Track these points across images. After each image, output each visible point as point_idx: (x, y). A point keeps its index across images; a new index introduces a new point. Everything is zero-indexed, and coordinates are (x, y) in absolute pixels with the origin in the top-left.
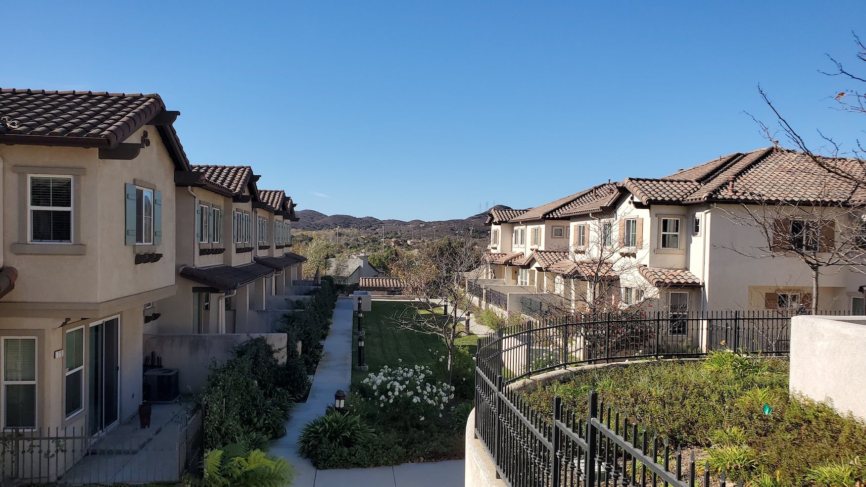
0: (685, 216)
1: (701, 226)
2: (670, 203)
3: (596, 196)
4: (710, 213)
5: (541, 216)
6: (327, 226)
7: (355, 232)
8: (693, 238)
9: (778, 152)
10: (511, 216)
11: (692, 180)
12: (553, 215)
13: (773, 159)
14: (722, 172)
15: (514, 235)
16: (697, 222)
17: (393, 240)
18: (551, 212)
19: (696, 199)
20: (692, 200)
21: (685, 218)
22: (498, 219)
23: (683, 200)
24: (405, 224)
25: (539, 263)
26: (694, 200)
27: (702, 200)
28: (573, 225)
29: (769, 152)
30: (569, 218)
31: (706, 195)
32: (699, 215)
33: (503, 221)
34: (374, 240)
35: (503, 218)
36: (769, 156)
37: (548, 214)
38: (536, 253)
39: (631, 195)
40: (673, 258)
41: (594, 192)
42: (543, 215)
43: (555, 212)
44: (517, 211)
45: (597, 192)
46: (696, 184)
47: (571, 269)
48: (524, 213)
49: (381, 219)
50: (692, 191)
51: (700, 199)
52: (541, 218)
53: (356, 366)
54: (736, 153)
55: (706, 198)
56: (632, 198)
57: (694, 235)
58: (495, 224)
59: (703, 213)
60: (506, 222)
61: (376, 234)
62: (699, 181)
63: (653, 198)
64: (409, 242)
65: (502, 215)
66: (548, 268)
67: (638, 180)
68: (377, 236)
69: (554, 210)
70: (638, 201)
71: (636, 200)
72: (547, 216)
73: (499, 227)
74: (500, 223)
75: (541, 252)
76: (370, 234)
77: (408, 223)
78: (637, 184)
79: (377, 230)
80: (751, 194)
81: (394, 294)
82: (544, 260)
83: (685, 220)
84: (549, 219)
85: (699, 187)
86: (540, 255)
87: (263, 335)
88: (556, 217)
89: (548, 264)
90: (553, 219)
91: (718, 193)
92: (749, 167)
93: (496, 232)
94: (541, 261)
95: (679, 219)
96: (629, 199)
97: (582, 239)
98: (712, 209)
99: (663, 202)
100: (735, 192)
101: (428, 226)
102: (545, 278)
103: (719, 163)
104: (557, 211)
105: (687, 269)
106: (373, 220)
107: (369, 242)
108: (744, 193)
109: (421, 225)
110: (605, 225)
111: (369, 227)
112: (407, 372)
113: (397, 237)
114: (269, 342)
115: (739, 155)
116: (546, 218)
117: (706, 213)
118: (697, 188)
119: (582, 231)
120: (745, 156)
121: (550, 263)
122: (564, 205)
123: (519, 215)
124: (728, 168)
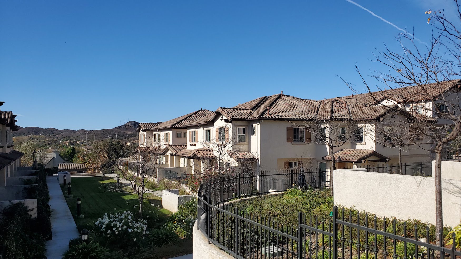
0: (247, 126)
1: (256, 131)
2: (241, 120)
3: (196, 116)
4: (260, 125)
5: (170, 126)
6: (23, 134)
7: (42, 137)
8: (252, 136)
9: (283, 96)
10: (151, 126)
11: (249, 109)
12: (176, 126)
13: (282, 99)
14: (261, 105)
15: (153, 137)
16: (254, 129)
17: (68, 141)
18: (175, 124)
19: (253, 118)
20: (251, 118)
21: (248, 127)
22: (144, 128)
23: (247, 118)
24: (75, 132)
25: (171, 152)
26: (252, 119)
27: (256, 118)
28: (188, 131)
29: (279, 96)
30: (186, 128)
31: (258, 116)
32: (254, 125)
33: (147, 129)
34: (55, 142)
35: (147, 128)
36: (280, 98)
37: (174, 125)
38: (169, 146)
39: (222, 116)
40: (243, 146)
41: (195, 114)
42: (171, 126)
43: (177, 124)
44: (154, 124)
45: (196, 114)
46: (251, 111)
47: (192, 154)
48: (158, 125)
49: (60, 129)
50: (250, 114)
51: (255, 118)
52: (170, 127)
53: (76, 216)
54: (264, 96)
55: (258, 118)
56: (222, 117)
57: (252, 135)
58: (142, 131)
59: (256, 125)
60: (149, 130)
61: (56, 138)
62: (252, 109)
63: (233, 117)
64: (78, 142)
65: (146, 126)
66: (176, 154)
67: (225, 108)
68: (57, 139)
69: (177, 123)
70: (226, 118)
71: (224, 118)
72: (173, 127)
73: (144, 133)
74: (145, 130)
75: (171, 145)
76: (52, 138)
77: (77, 131)
78: (225, 111)
79: (57, 136)
80: (277, 115)
81: (82, 173)
82: (174, 150)
83: (247, 128)
84: (174, 128)
85: (252, 112)
86: (171, 147)
87: (21, 200)
88: (178, 127)
89: (176, 152)
90: (177, 128)
91: (263, 115)
92: (273, 103)
93: (143, 136)
94: (172, 150)
95: (245, 128)
96: (220, 118)
97: (194, 137)
98: (261, 123)
99: (238, 119)
100: (270, 115)
101: (89, 133)
102: (175, 159)
103: (258, 101)
104: (178, 124)
105: (249, 151)
106: (54, 130)
107: (52, 143)
108: (274, 115)
109: (86, 133)
110: (206, 131)
111: (52, 134)
112: (121, 215)
113: (71, 140)
114: (26, 205)
115: (266, 97)
116: (173, 128)
117: (258, 125)
118: (251, 112)
119: (194, 134)
120: (269, 98)
121: (177, 151)
122: (181, 121)
123: (156, 126)
124: (263, 103)
